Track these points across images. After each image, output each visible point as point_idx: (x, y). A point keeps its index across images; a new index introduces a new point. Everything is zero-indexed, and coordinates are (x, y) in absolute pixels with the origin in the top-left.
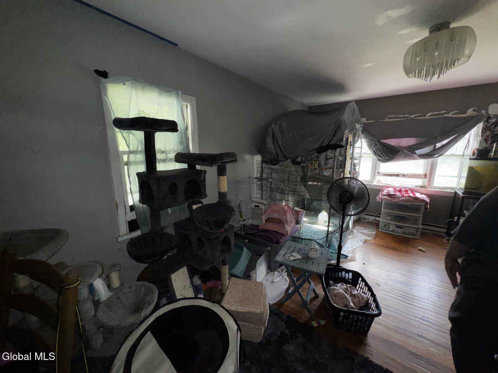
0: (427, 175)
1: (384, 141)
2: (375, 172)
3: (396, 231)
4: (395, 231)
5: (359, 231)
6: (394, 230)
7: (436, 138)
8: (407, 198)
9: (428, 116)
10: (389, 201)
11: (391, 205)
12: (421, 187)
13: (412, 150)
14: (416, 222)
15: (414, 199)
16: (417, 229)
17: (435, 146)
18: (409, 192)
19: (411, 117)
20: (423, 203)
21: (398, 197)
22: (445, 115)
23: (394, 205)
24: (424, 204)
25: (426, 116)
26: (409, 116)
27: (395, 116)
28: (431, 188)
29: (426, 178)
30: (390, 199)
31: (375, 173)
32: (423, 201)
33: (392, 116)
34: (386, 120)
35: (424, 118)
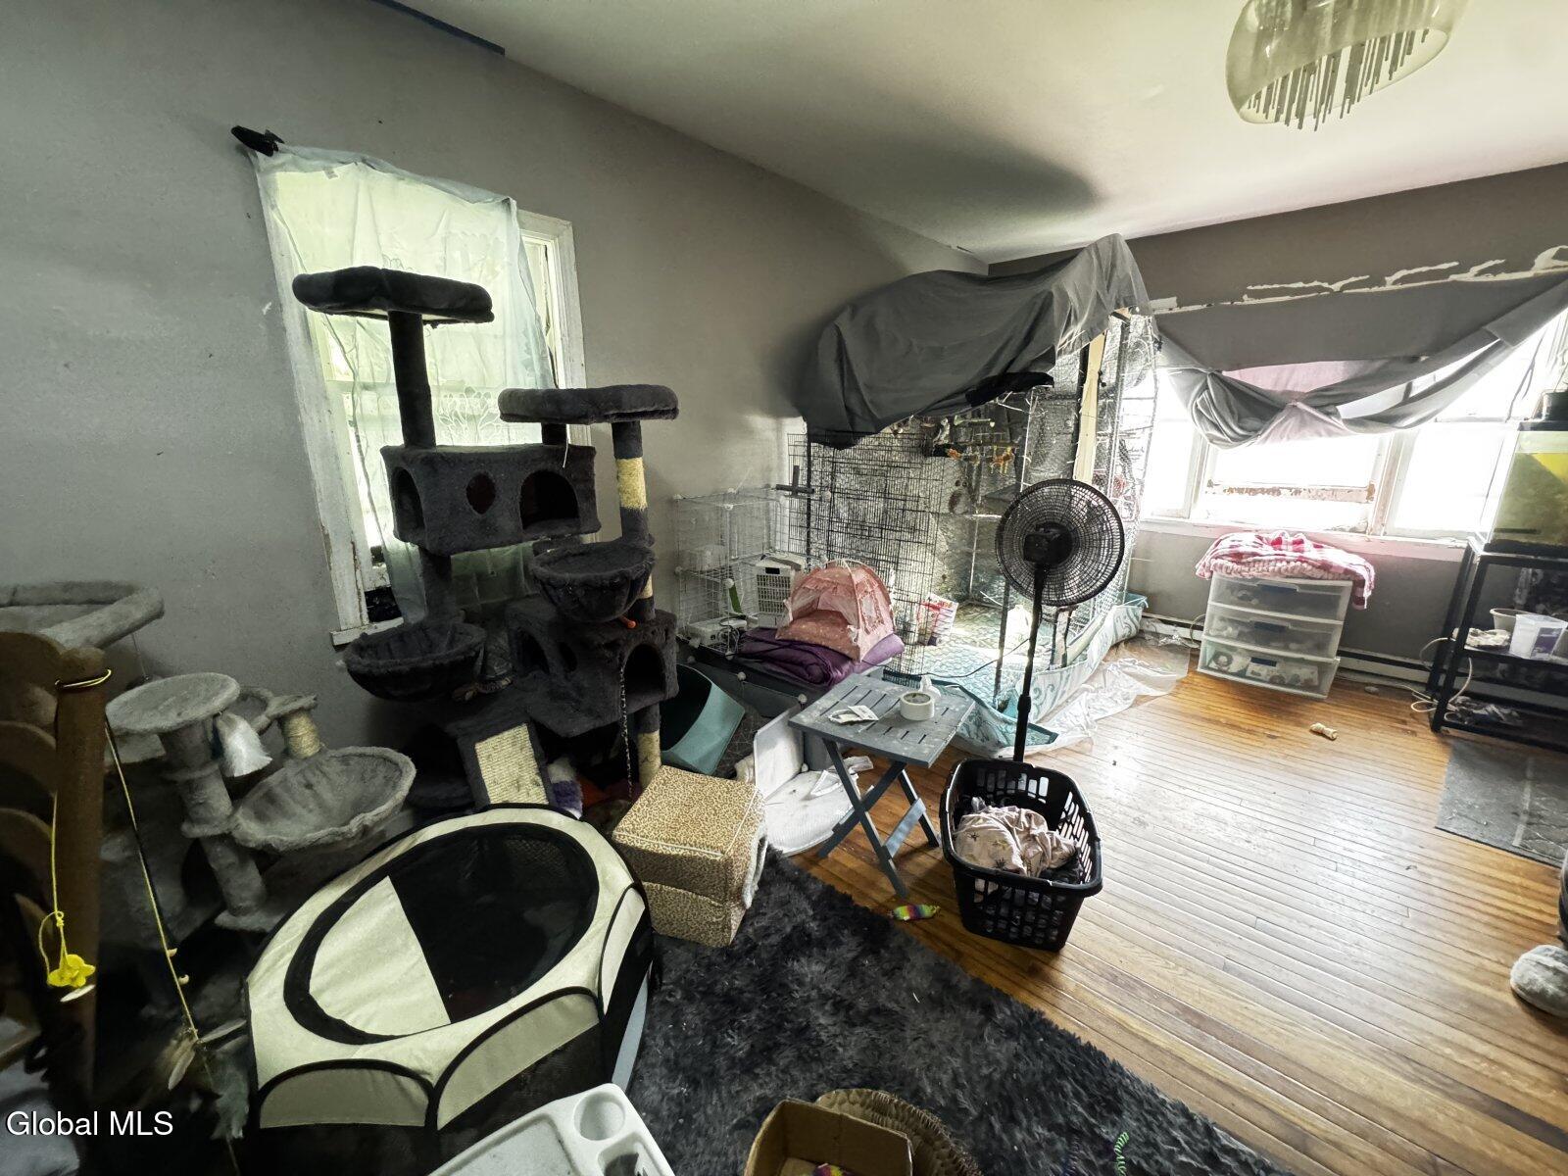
0: (1377, 488)
1: (1235, 375)
2: (1199, 481)
3: (1253, 673)
4: (1248, 674)
5: (1126, 669)
6: (1245, 670)
7: (1415, 359)
8: (1293, 564)
9: (1390, 284)
10: (1233, 575)
11: (1242, 587)
12: (1353, 530)
13: (1326, 402)
14: (1320, 647)
15: (1319, 567)
16: (1322, 668)
17: (1409, 389)
18: (1308, 545)
19: (1333, 287)
20: (1349, 579)
21: (1264, 561)
22: (1453, 277)
23: (1248, 588)
24: (1350, 584)
25: (1384, 283)
26: (1326, 285)
27: (1277, 286)
28: (1385, 534)
29: (1372, 499)
30: (1236, 566)
31: (1199, 483)
32: (1348, 574)
33: (1265, 287)
34: (1246, 303)
35: (1375, 289)
